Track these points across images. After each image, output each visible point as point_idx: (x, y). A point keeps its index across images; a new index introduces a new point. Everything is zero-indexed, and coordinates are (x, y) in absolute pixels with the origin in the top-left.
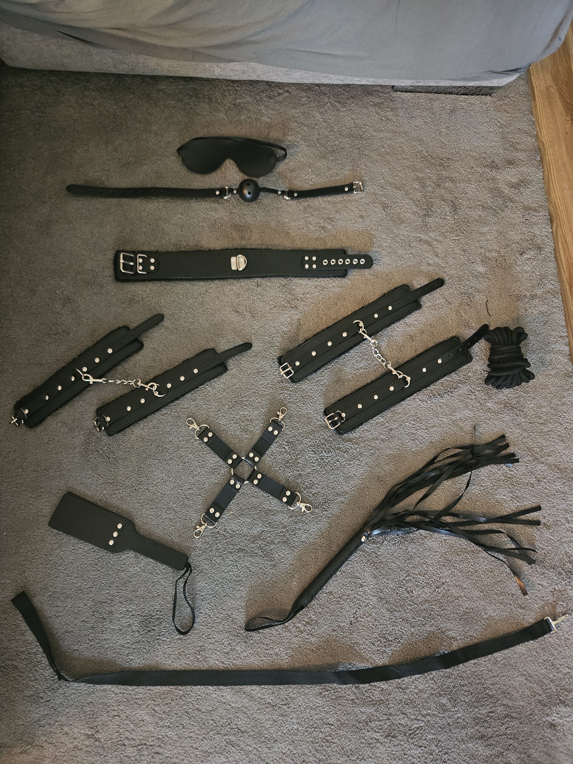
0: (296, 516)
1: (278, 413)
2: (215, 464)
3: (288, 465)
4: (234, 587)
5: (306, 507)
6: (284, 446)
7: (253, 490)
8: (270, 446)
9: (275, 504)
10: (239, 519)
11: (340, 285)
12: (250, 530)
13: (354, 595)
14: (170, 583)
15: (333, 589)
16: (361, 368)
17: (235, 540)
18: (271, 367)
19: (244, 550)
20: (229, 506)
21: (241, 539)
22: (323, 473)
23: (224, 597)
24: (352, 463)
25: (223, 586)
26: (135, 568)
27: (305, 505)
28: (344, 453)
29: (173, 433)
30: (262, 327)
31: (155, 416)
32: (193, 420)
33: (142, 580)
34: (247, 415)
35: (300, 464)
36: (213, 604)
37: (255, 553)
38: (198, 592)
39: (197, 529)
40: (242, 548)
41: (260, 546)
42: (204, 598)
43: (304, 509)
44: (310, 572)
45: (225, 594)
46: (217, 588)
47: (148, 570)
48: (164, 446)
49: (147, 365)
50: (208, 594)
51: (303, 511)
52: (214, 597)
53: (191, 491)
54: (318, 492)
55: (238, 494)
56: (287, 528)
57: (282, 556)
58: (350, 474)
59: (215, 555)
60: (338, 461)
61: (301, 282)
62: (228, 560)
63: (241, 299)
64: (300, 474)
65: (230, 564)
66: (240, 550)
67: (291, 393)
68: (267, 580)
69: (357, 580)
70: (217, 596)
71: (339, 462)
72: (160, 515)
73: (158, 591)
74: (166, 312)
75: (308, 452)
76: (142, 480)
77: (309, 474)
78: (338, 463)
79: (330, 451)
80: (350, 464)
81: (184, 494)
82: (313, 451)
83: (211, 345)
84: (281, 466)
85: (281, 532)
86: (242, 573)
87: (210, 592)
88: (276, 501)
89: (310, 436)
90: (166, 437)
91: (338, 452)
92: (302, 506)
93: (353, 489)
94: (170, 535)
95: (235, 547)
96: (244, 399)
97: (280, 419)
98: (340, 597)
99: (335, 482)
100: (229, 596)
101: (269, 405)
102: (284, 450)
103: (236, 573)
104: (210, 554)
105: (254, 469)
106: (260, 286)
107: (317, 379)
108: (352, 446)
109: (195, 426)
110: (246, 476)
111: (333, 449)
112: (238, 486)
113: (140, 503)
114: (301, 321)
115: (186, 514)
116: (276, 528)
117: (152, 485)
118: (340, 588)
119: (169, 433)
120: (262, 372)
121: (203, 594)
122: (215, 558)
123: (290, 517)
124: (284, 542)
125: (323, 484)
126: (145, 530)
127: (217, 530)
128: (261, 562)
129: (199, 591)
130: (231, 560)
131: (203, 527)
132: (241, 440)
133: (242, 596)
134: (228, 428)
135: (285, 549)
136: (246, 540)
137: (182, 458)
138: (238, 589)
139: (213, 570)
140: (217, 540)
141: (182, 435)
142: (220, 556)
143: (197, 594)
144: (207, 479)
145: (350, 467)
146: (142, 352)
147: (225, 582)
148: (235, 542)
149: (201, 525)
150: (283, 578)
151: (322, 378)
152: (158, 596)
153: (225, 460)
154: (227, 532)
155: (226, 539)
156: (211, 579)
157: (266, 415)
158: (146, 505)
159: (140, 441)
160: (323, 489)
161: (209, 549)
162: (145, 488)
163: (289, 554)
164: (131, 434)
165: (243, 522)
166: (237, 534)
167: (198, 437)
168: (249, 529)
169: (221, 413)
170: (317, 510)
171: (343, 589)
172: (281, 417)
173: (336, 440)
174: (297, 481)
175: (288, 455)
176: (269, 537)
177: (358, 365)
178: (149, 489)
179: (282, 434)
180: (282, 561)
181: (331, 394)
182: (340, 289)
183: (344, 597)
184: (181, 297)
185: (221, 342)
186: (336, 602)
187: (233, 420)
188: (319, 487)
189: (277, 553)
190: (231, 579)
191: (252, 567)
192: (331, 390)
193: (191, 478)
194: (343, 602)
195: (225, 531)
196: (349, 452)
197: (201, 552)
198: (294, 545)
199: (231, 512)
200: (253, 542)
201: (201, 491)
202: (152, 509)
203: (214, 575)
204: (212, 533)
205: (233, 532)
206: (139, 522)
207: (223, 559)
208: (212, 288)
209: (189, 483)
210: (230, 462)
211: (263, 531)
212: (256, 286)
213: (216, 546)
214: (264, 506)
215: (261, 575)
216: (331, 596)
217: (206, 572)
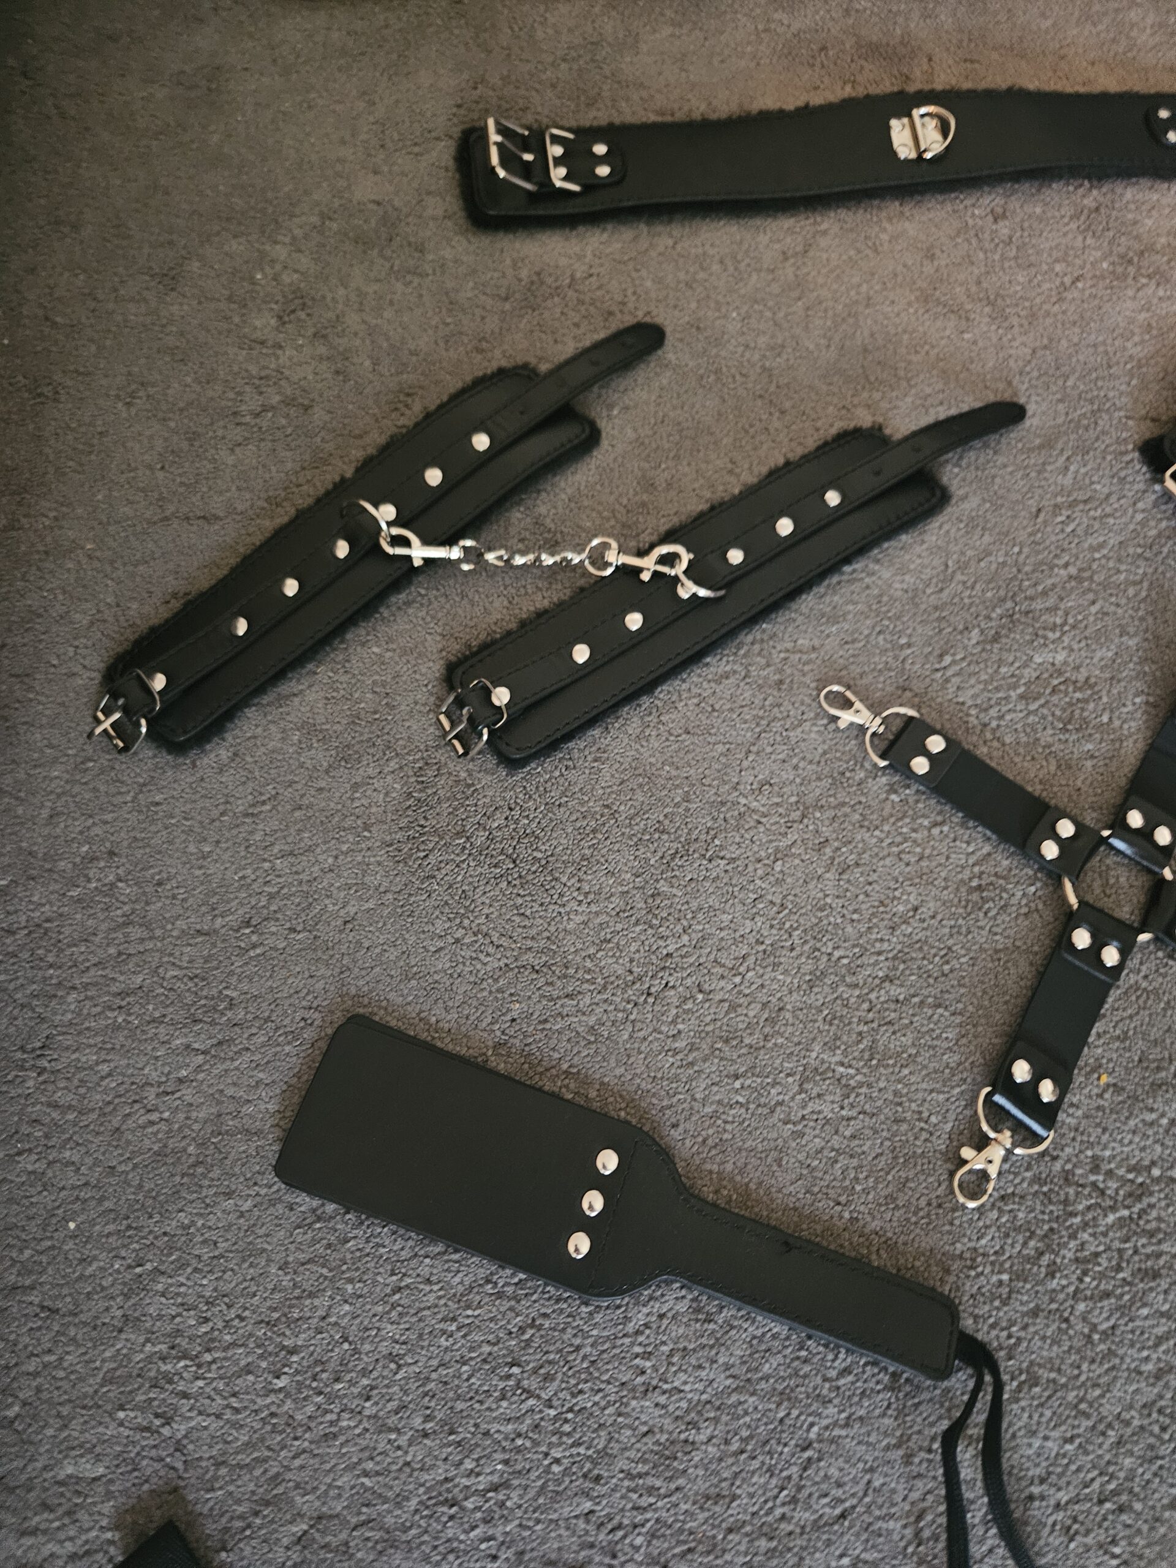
2: (976, 869)
10: (1152, 1110)
14: (887, 1448)
17: (1154, 1213)
18: (1121, 480)
20: (1086, 1048)
25: (1152, 1447)
26: (703, 1374)
29: (769, 749)
31: (684, 686)
32: (849, 694)
33: (745, 1433)
34: (1065, 663)
38: (1036, 1490)
39: (965, 1162)
42: (1075, 1520)
46: (1128, 1462)
47: (766, 1378)
48: (743, 801)
50: (1088, 1499)
52: (1121, 1510)
53: (895, 991)
55: (1114, 995)
59: (1079, 1290)
62: (1145, 1311)
72: (780, 1103)
73: (839, 1493)
76: (671, 949)
81: (866, 1006)
87: (1096, 1485)
90: (745, 764)
94: (843, 1199)
96: (1038, 605)
101: (1150, 620)
104: (1054, 1284)
105: (1163, 880)
109: (858, 715)
110: (1126, 912)
112: (1111, 956)
113: (676, 1052)
115: (896, 1093)
117: (717, 970)
119: (754, 749)
120: (1085, 502)
121: (1063, 1496)
122: (1081, 1307)
126: (721, 1180)
127: (1058, 1166)
129: (1042, 1481)
131: (996, 1153)
132: (1066, 766)
134: (1001, 718)
137: (828, 851)
139: (1085, 1367)
140: (1073, 1214)
141: (809, 757)
142: (1107, 1295)
143: (1031, 1498)
144: (955, 931)
146: (601, 456)
147: (1156, 1429)
148: (1159, 1219)
149: (982, 1143)
152: (843, 1516)
153: (1026, 845)
154: (1110, 1173)
155: (1112, 1209)
156: (1086, 1415)
157: (1143, 661)
158: (705, 1061)
159: (641, 786)
161: (1045, 1259)
162: (689, 982)
164: (595, 760)
166: (1155, 1180)
167: (883, 756)
169: (954, 662)
178: (706, 987)
184: (716, 267)
187: (1015, 687)
193: (884, 933)
195: (1095, 1169)
197: (1005, 1277)
199: (1104, 1079)
201: (941, 987)
202: (737, 1077)
203: (1097, 1392)
204: (1037, 1180)
205: (1135, 1170)
206: (688, 1143)
207: (1124, 1310)
208: (825, 233)
209: (879, 953)
210: (1050, 850)
212: (990, 218)
213: (1072, 1244)
217: (1054, 1381)
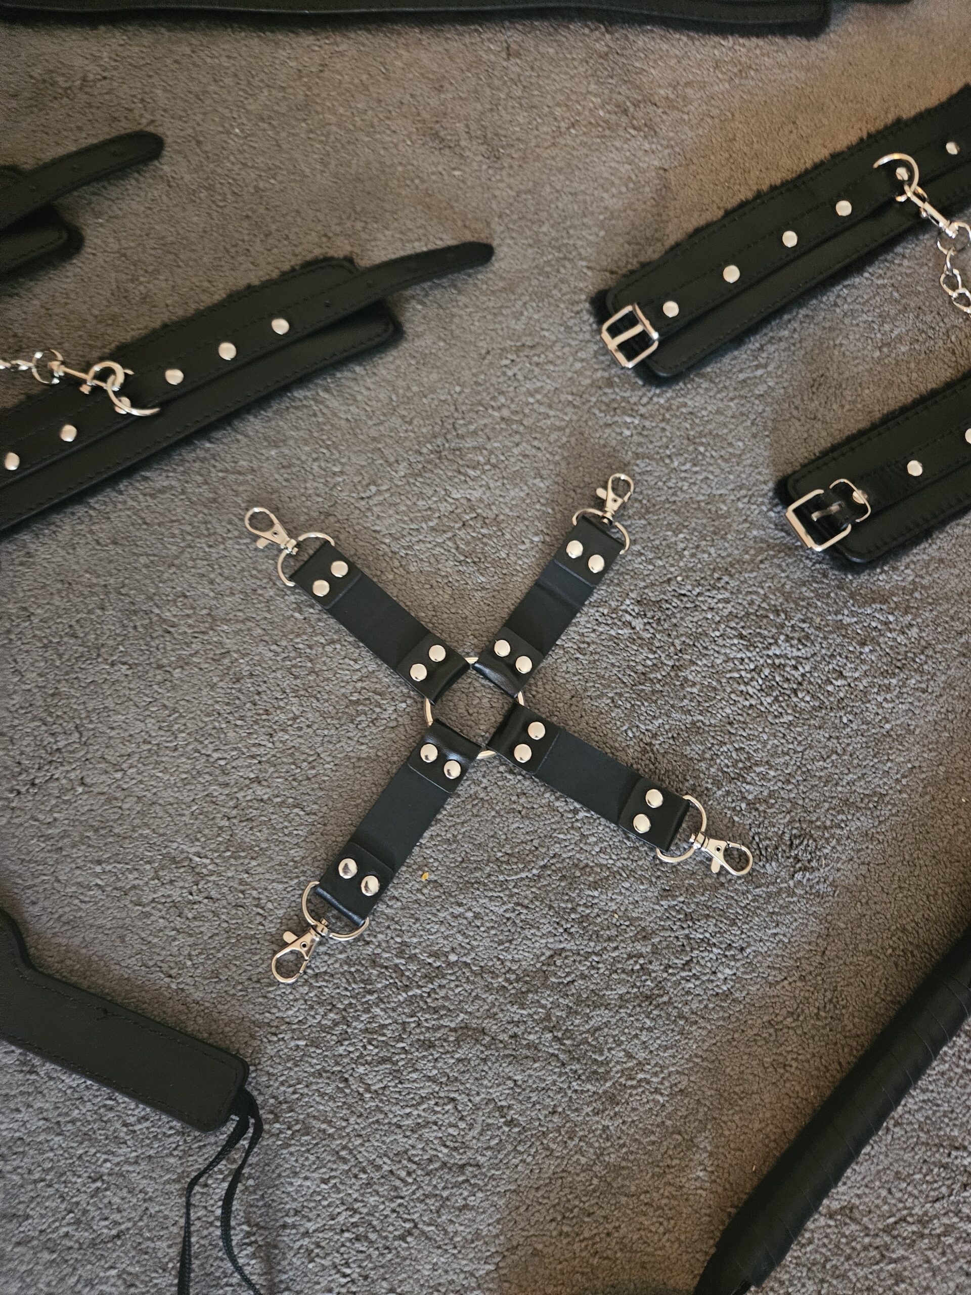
0: (690, 891)
1: (601, 492)
2: (359, 685)
3: (647, 688)
4: (445, 1194)
5: (728, 853)
6: (628, 618)
7: (514, 787)
8: (574, 616)
9: (601, 840)
10: (460, 905)
11: (804, 62)
12: (507, 950)
13: (945, 1220)
14: (167, 1182)
15: (859, 1196)
16: (900, 339)
17: (442, 993)
18: (569, 329)
19: (483, 1031)
20: (416, 850)
21: (468, 987)
22: (786, 719)
23: (402, 1238)
24: (894, 681)
25: (396, 1188)
26: (19, 1116)
27: (723, 844)
28: (863, 644)
29: (190, 564)
30: (529, 191)
31: (121, 498)
32: (272, 516)
33: (48, 1165)
34: (481, 500)
35: (694, 684)
36: (353, 1271)
37: (528, 1046)
38: (289, 1220)
39: (286, 945)
40: (474, 1023)
41: (548, 1018)
42: (318, 1245)
43: (719, 861)
44: (757, 1126)
45: (408, 1225)
46: (372, 1200)
47: (73, 1122)
48: (157, 611)
49: (97, 312)
50: (331, 1229)
51: (715, 869)
52: (358, 1239)
53: (260, 791)
54: (770, 796)
55: (451, 803)
56: (656, 940)
57: (642, 1055)
58: (888, 726)
59: (361, 1056)
60: (841, 675)
61: (665, 47)
62: (414, 1076)
63: (450, 96)
64: (693, 723)
65: (423, 1092)
66: (465, 1033)
67: (647, 424)
68: (583, 1160)
69: (954, 1153)
70: (373, 1236)
71: (845, 678)
72: (134, 887)
73: (117, 1217)
74: (169, 130)
75: (720, 641)
76: (61, 744)
77: (731, 724)
78: (840, 682)
79: (807, 637)
80: (888, 689)
81: (231, 803)
82: (741, 637)
83: (341, 248)
84: (620, 695)
85: (630, 956)
86: (475, 1132)
87: (341, 1219)
88: (603, 829)
89: (726, 578)
90: (166, 576)
91: (839, 640)
92: (714, 849)
93: (904, 781)
94: (173, 972)
95: (445, 1022)
96: (469, 443)
97: (608, 515)
98: (887, 1230)
99: (834, 757)
100: (423, 1233)
101: (563, 464)
102: (626, 631)
103: (451, 1131)
104: (341, 1050)
105: (516, 704)
106: (518, 55)
107: (742, 376)
108: (891, 618)
109: (280, 536)
110: (482, 730)
111: (818, 628)
112: (453, 769)
113: (49, 838)
114: (671, 176)
115: (242, 883)
116: (609, 939)
117: (103, 765)
118: (884, 1193)
119: (176, 562)
120: (532, 347)
121: (311, 1226)
122: (361, 1070)
123: (666, 893)
124: (647, 997)
125: (787, 764)
126: (67, 951)
127: (369, 950)
128: (554, 1083)
129: (297, 1212)
130: (429, 1078)
131: (310, 937)
132: (459, 595)
133: (477, 1235)
134: (410, 547)
135: (650, 1030)
136: (488, 988)
137: (226, 661)
138: (461, 1203)
139: (352, 1120)
140: (370, 992)
141: (226, 572)
142: (384, 1060)
143: (284, 1226)
144: (327, 740)
145: (888, 696)
146: (75, 268)
147: (403, 1174)
148: (447, 998)
149: (301, 929)
150: (648, 1153)
151: (759, 372)
152: (118, 1236)
153: (400, 667)
154: (412, 957)
155: (407, 988)
156: (345, 1161)
157: (552, 502)
158: (74, 846)
159: (59, 591)
160: (789, 782)
161: (338, 1030)
162: (72, 775)
163: (666, 1048)
164: (22, 564)
165: (477, 916)
166: (450, 965)
167: (291, 578)
168: (501, 943)
169: (379, 492)
170: (771, 868)
171: (899, 1195)
172: (612, 507)
173: (828, 595)
174: (687, 751)
175: (645, 652)
176: (583, 977)
177: (887, 327)
178: (88, 781)
179: (618, 572)
180: (641, 1076)
181: (796, 430)
182: (802, 75)
183: (907, 1230)
184: (228, 81)
185: (375, 239)
186: (874, 1253)
187: (426, 519)
188: (772, 773)
189: (619, 1043)
190: (430, 1161)
191: (517, 1107)
192: (795, 413)
193: (263, 739)
194: (901, 1252)
195: (400, 954)
196: (881, 640)
197: (302, 1043)
198: (686, 1009)
199: (427, 876)
200: (519, 999)
201: (303, 789)
202: (99, 862)
203: (359, 1141)
204: (348, 962)
205: (435, 955)
206: (45, 918)
207: (396, 1074)
208: (342, 54)
209: (253, 757)
210: (419, 672)
211: (559, 952)
212: (504, 55)
213: (364, 1017)
214: (557, 848)
215: (554, 1140)
216: (853, 1227)
217: (324, 1131)
